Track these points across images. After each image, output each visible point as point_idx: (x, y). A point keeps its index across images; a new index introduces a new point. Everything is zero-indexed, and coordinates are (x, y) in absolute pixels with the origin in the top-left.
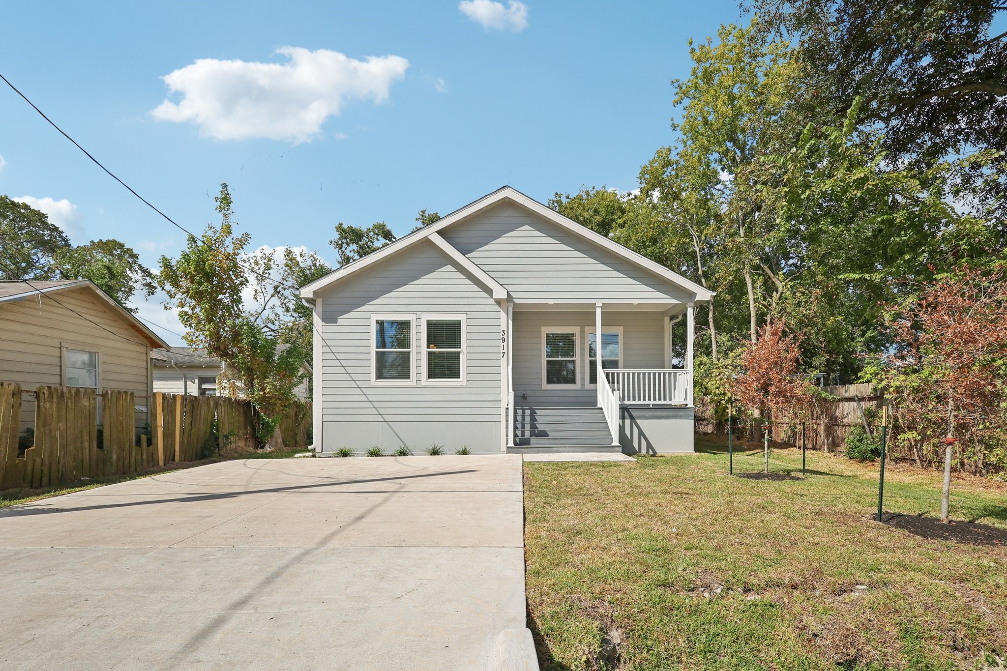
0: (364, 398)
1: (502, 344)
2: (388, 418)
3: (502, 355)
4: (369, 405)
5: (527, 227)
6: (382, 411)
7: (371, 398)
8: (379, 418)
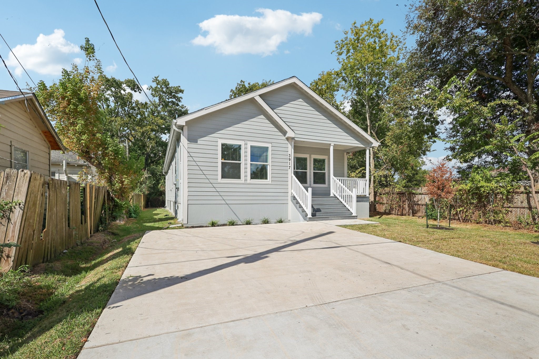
0: (213, 190)
1: (289, 162)
2: (228, 202)
3: (289, 167)
4: (217, 194)
5: (301, 100)
6: (225, 198)
7: (218, 189)
8: (223, 202)
